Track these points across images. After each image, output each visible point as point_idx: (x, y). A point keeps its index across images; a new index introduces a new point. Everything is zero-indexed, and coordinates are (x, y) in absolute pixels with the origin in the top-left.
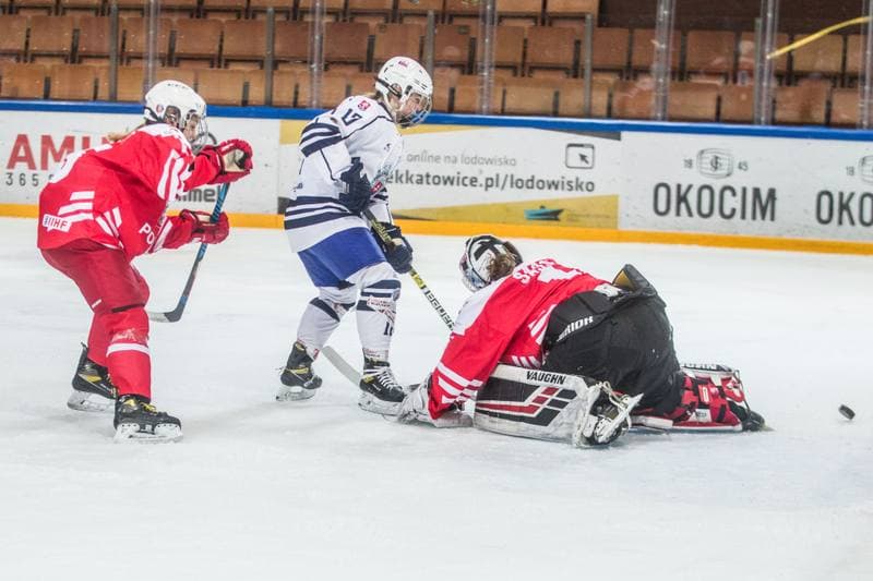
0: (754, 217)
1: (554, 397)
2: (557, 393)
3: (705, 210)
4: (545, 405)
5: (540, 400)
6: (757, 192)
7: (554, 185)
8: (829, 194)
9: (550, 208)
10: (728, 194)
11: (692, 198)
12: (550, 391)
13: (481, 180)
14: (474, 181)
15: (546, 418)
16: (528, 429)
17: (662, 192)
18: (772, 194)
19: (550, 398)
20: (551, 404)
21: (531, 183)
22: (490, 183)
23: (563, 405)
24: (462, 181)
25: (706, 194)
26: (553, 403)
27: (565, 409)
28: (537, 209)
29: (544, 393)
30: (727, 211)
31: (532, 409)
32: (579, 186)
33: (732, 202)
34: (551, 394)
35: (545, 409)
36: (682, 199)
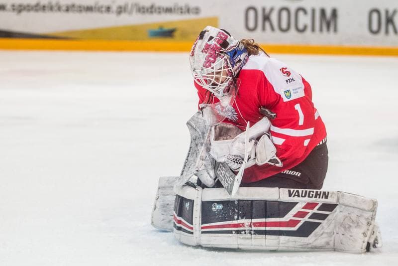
0: (321, 30)
1: (315, 210)
2: (317, 207)
3: (284, 25)
4: (306, 219)
5: (301, 214)
6: (323, 12)
7: (169, 10)
8: (377, 11)
9: (166, 28)
10: (301, 14)
11: (274, 17)
12: (310, 206)
13: (114, 8)
14: (108, 9)
15: (306, 230)
16: (288, 241)
17: (251, 14)
18: (334, 13)
19: (311, 212)
20: (312, 217)
21: (152, 9)
22: (121, 10)
23: (324, 217)
24: (99, 9)
25: (284, 14)
26: (314, 216)
27: (326, 221)
28: (156, 29)
29: (304, 208)
30: (301, 26)
31: (292, 223)
32: (188, 11)
33: (304, 20)
34: (313, 208)
35: (306, 222)
36: (266, 18)
